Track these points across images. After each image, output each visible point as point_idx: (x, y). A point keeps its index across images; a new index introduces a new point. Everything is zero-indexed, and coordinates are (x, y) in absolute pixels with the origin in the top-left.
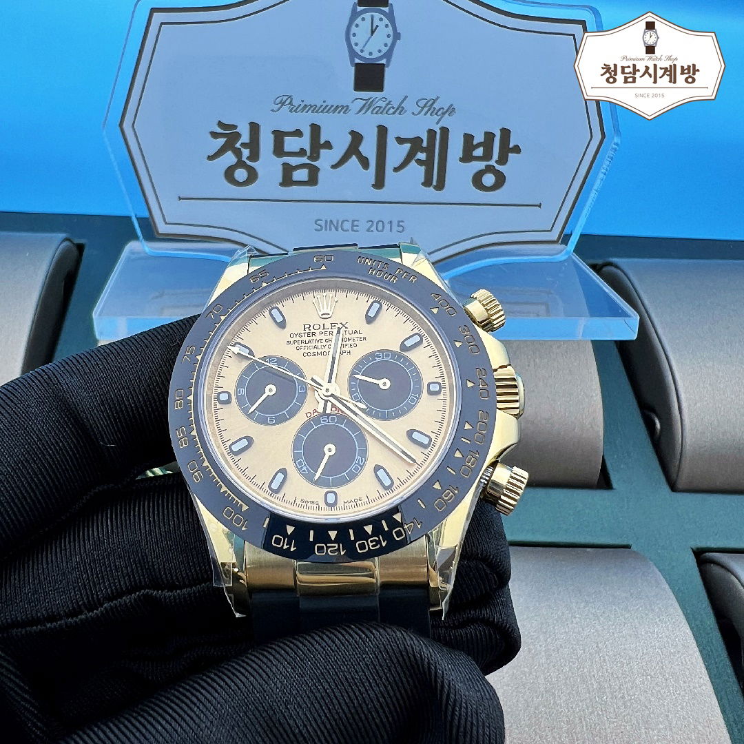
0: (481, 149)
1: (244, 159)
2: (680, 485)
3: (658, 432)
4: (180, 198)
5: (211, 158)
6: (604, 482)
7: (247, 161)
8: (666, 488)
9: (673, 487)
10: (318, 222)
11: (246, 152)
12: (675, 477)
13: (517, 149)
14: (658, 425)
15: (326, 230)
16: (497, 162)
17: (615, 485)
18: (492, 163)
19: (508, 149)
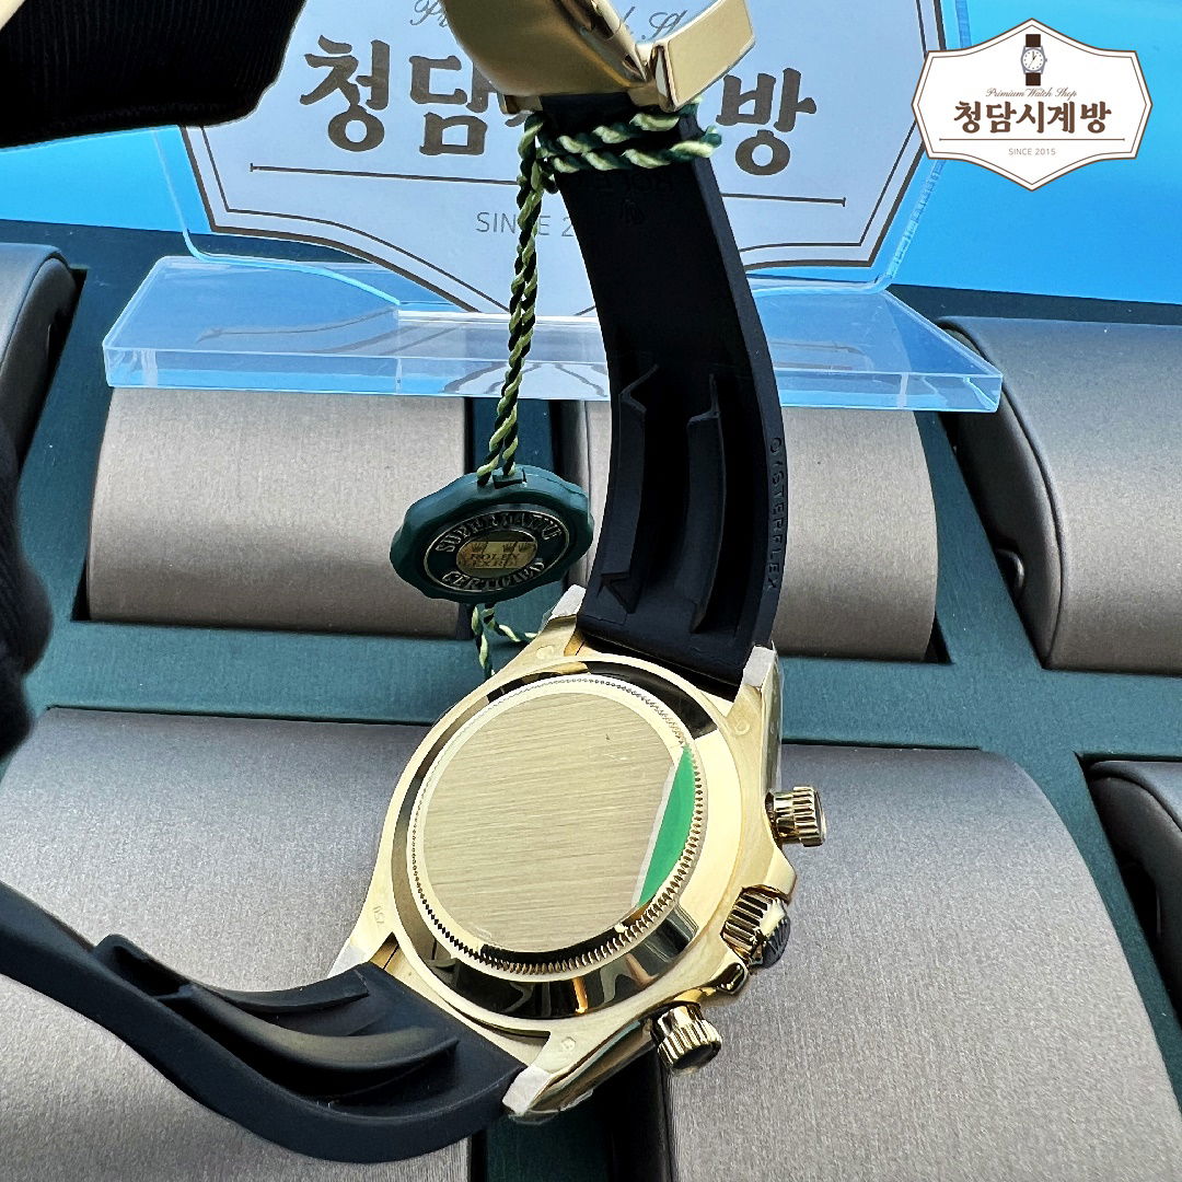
0: (752, 102)
1: (362, 103)
2: (1055, 660)
3: (1021, 579)
4: (253, 168)
5: (305, 100)
6: (937, 652)
7: (366, 107)
8: (1034, 665)
9: (1045, 663)
10: (482, 217)
11: (365, 93)
12: (1048, 648)
13: (809, 106)
14: (1021, 570)
15: (495, 230)
16: (776, 125)
17: (954, 658)
18: (769, 126)
19: (794, 105)
